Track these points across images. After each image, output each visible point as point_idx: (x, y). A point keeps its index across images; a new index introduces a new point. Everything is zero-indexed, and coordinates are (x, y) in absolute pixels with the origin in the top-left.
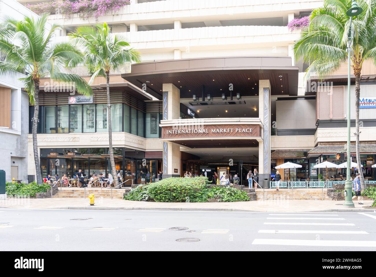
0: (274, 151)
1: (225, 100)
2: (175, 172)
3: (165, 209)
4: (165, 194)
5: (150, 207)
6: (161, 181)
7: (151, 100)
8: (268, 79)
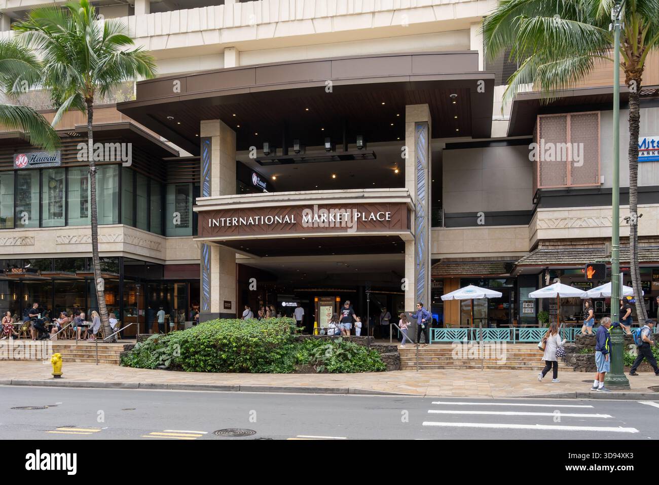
0: (439, 260)
1: (331, 151)
2: (225, 308)
3: (205, 386)
4: (205, 356)
5: (174, 383)
6: (197, 327)
7: (176, 156)
8: (426, 103)
